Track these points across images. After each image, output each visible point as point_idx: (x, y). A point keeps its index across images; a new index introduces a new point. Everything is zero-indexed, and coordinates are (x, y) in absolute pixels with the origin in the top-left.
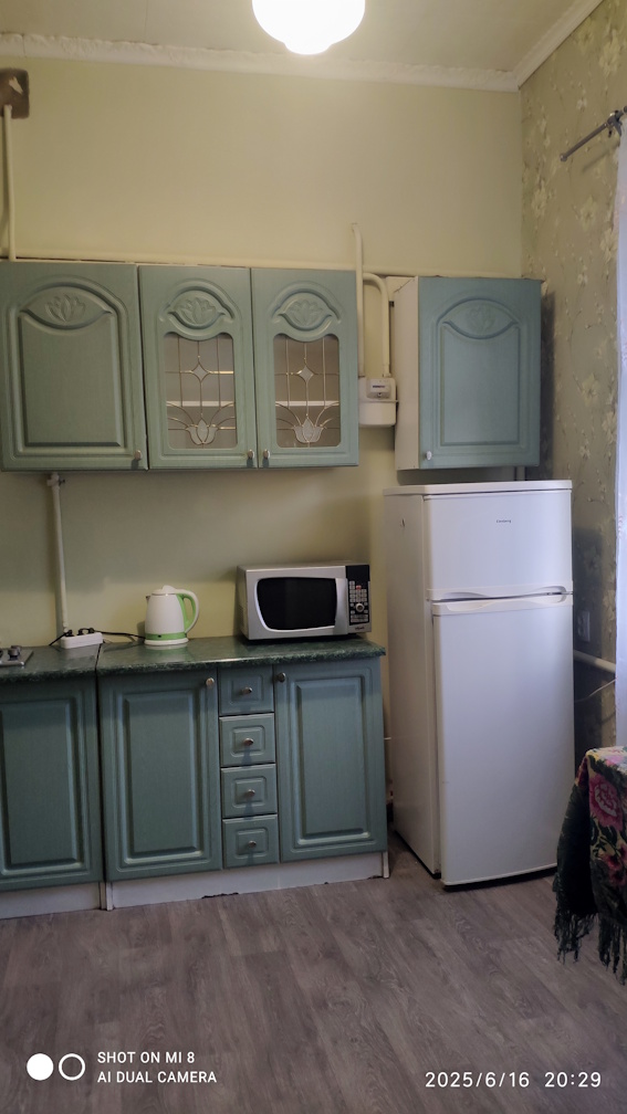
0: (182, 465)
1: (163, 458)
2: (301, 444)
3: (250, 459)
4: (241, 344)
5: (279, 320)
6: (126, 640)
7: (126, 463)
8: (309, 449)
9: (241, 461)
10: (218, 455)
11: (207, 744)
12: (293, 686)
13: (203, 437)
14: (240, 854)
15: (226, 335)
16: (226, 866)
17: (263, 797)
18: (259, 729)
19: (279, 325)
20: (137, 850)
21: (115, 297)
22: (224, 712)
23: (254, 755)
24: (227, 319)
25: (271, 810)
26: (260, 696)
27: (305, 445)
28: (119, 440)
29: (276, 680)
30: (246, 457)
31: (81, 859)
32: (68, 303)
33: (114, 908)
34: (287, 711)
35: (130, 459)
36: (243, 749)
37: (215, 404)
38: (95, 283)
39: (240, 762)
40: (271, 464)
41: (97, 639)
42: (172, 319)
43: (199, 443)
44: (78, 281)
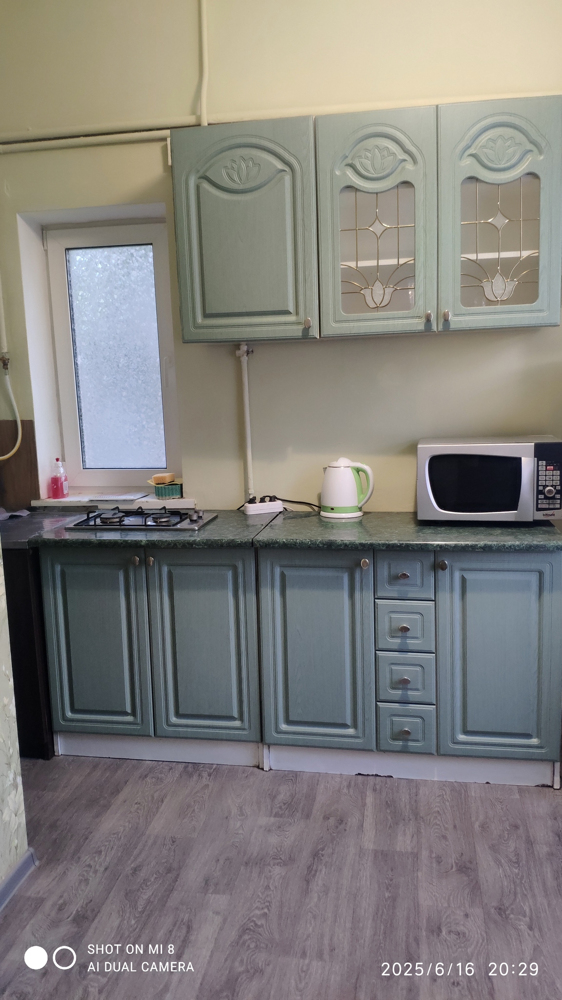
0: (355, 331)
1: (334, 325)
2: (490, 302)
3: (428, 320)
4: (423, 193)
5: (468, 162)
6: (307, 509)
7: (297, 331)
8: (499, 307)
9: (418, 325)
10: (394, 318)
11: (362, 624)
12: (457, 575)
13: (378, 301)
14: (394, 738)
15: (407, 184)
16: (380, 749)
17: (420, 686)
18: (417, 617)
19: (469, 166)
20: (291, 718)
21: (289, 153)
22: (379, 594)
23: (411, 643)
24: (409, 166)
25: (427, 701)
26: (419, 582)
27: (495, 303)
28: (291, 308)
29: (438, 567)
30: (423, 320)
31: (241, 718)
32: (243, 166)
33: (271, 769)
34: (450, 601)
35: (301, 327)
36: (400, 634)
37: (393, 262)
38: (270, 140)
39: (396, 647)
40: (453, 326)
41: (278, 506)
42: (350, 173)
43: (372, 305)
44: (254, 141)
